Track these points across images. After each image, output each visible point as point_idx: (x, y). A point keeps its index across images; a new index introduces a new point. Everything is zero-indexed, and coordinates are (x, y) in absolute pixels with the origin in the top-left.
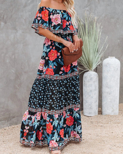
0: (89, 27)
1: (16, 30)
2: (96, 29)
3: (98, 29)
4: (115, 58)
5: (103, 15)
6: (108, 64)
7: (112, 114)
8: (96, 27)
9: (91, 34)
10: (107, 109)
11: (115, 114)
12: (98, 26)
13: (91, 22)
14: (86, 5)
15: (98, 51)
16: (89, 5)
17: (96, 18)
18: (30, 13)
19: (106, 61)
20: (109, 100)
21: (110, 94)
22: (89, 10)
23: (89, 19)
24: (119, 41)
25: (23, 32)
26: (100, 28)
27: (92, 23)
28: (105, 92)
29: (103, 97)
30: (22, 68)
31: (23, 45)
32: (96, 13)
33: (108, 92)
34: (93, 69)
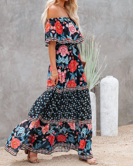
0: (86, 46)
1: (2, 46)
2: (94, 48)
3: (96, 48)
4: (113, 77)
5: (102, 34)
6: (105, 83)
7: (111, 135)
8: (94, 46)
9: (89, 53)
10: (106, 130)
11: (113, 135)
12: (97, 45)
13: (88, 41)
14: (83, 23)
15: (96, 71)
16: (86, 23)
17: (94, 36)
18: (17, 28)
19: (103, 80)
20: (107, 121)
21: (108, 115)
22: (86, 28)
23: (86, 38)
24: (120, 61)
25: (10, 49)
26: (98, 47)
27: (90, 42)
28: (103, 113)
29: (101, 118)
30: (10, 87)
31: (11, 63)
32: (94, 31)
33: (105, 113)
34: (91, 89)
